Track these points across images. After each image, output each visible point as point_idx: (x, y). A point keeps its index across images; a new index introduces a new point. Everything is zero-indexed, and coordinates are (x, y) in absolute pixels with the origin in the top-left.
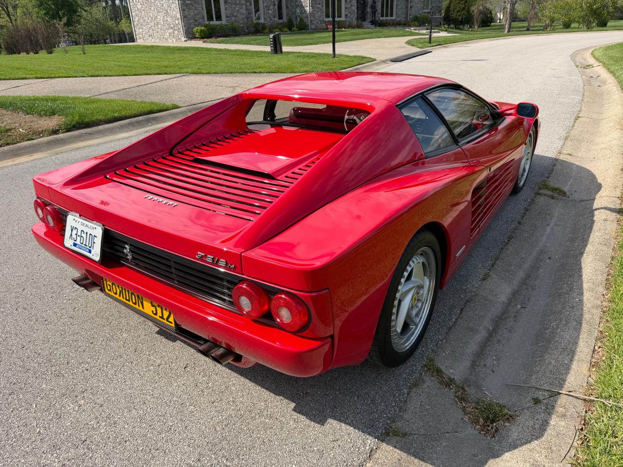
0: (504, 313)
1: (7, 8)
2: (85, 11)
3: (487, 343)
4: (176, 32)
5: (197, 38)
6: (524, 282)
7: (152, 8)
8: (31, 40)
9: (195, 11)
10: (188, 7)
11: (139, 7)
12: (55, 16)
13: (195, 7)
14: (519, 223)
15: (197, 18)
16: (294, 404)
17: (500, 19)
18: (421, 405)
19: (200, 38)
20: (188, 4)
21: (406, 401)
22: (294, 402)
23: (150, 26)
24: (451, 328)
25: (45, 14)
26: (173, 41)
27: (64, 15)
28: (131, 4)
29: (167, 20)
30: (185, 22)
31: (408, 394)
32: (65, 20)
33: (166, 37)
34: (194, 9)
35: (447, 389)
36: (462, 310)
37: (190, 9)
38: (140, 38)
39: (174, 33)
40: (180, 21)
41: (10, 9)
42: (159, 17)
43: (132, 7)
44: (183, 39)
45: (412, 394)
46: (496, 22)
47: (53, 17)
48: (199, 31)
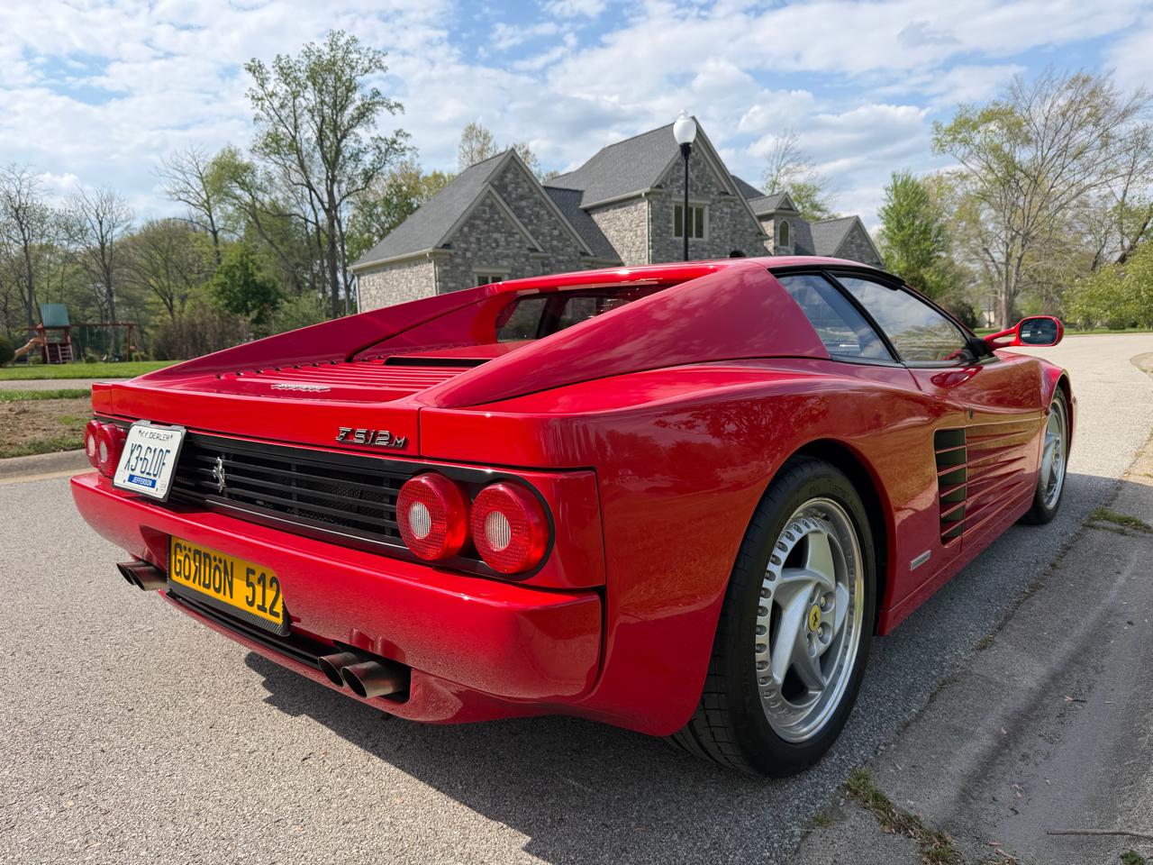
0: (1033, 708)
1: (171, 300)
2: (289, 302)
3: (996, 758)
6: (1075, 660)
7: (394, 295)
8: (194, 339)
11: (373, 292)
12: (242, 308)
14: (1053, 566)
16: (529, 839)
17: (990, 323)
18: (835, 861)
21: (797, 851)
22: (530, 835)
24: (908, 725)
25: (227, 305)
27: (254, 307)
28: (361, 289)
31: (804, 837)
32: (254, 314)
35: (901, 837)
36: (933, 697)
41: (176, 302)
43: (361, 293)
45: (814, 839)
46: (983, 327)
47: (237, 310)
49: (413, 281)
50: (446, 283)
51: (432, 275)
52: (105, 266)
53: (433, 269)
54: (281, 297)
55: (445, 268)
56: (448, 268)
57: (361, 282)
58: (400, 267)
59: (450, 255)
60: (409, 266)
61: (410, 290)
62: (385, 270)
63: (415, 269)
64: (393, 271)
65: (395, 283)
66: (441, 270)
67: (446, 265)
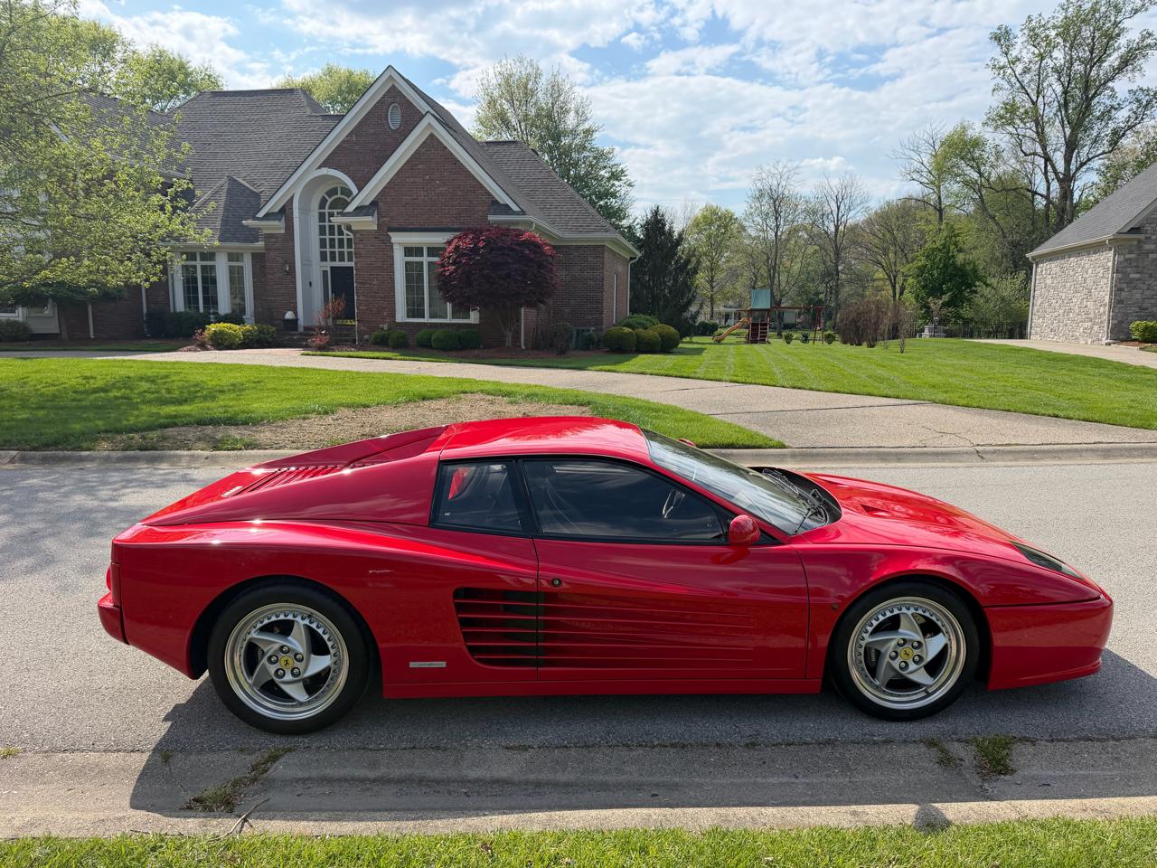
4: (1096, 328)
5: (1135, 340)
9: (1147, 292)
10: (1133, 285)
11: (1049, 281)
12: (935, 291)
13: (1149, 285)
15: (1144, 306)
19: (1140, 342)
20: (1132, 280)
23: (1056, 314)
26: (1087, 343)
27: (949, 290)
29: (1086, 306)
30: (1117, 310)
32: (946, 298)
33: (1078, 334)
34: (1145, 287)
37: (1135, 288)
38: (1036, 333)
39: (1092, 328)
40: (1107, 308)
42: (1074, 300)
44: (1104, 341)
48: (1141, 328)
49: (1090, 271)
50: (1126, 274)
51: (1110, 264)
52: (836, 246)
53: (1111, 259)
54: (979, 280)
55: (1128, 256)
56: (1132, 256)
57: (1039, 270)
58: (1079, 255)
59: (1139, 241)
60: (1089, 254)
61: (1085, 281)
62: (1063, 258)
63: (1094, 257)
64: (1072, 259)
65: (1072, 273)
66: (1122, 259)
67: (1131, 252)
